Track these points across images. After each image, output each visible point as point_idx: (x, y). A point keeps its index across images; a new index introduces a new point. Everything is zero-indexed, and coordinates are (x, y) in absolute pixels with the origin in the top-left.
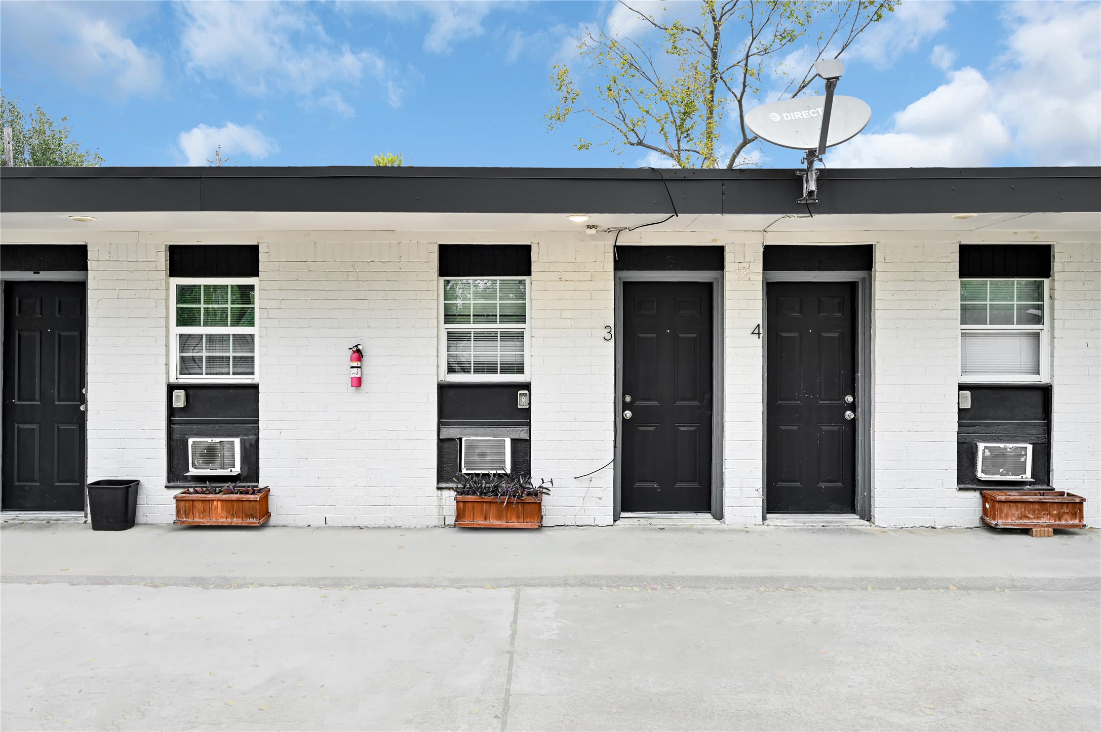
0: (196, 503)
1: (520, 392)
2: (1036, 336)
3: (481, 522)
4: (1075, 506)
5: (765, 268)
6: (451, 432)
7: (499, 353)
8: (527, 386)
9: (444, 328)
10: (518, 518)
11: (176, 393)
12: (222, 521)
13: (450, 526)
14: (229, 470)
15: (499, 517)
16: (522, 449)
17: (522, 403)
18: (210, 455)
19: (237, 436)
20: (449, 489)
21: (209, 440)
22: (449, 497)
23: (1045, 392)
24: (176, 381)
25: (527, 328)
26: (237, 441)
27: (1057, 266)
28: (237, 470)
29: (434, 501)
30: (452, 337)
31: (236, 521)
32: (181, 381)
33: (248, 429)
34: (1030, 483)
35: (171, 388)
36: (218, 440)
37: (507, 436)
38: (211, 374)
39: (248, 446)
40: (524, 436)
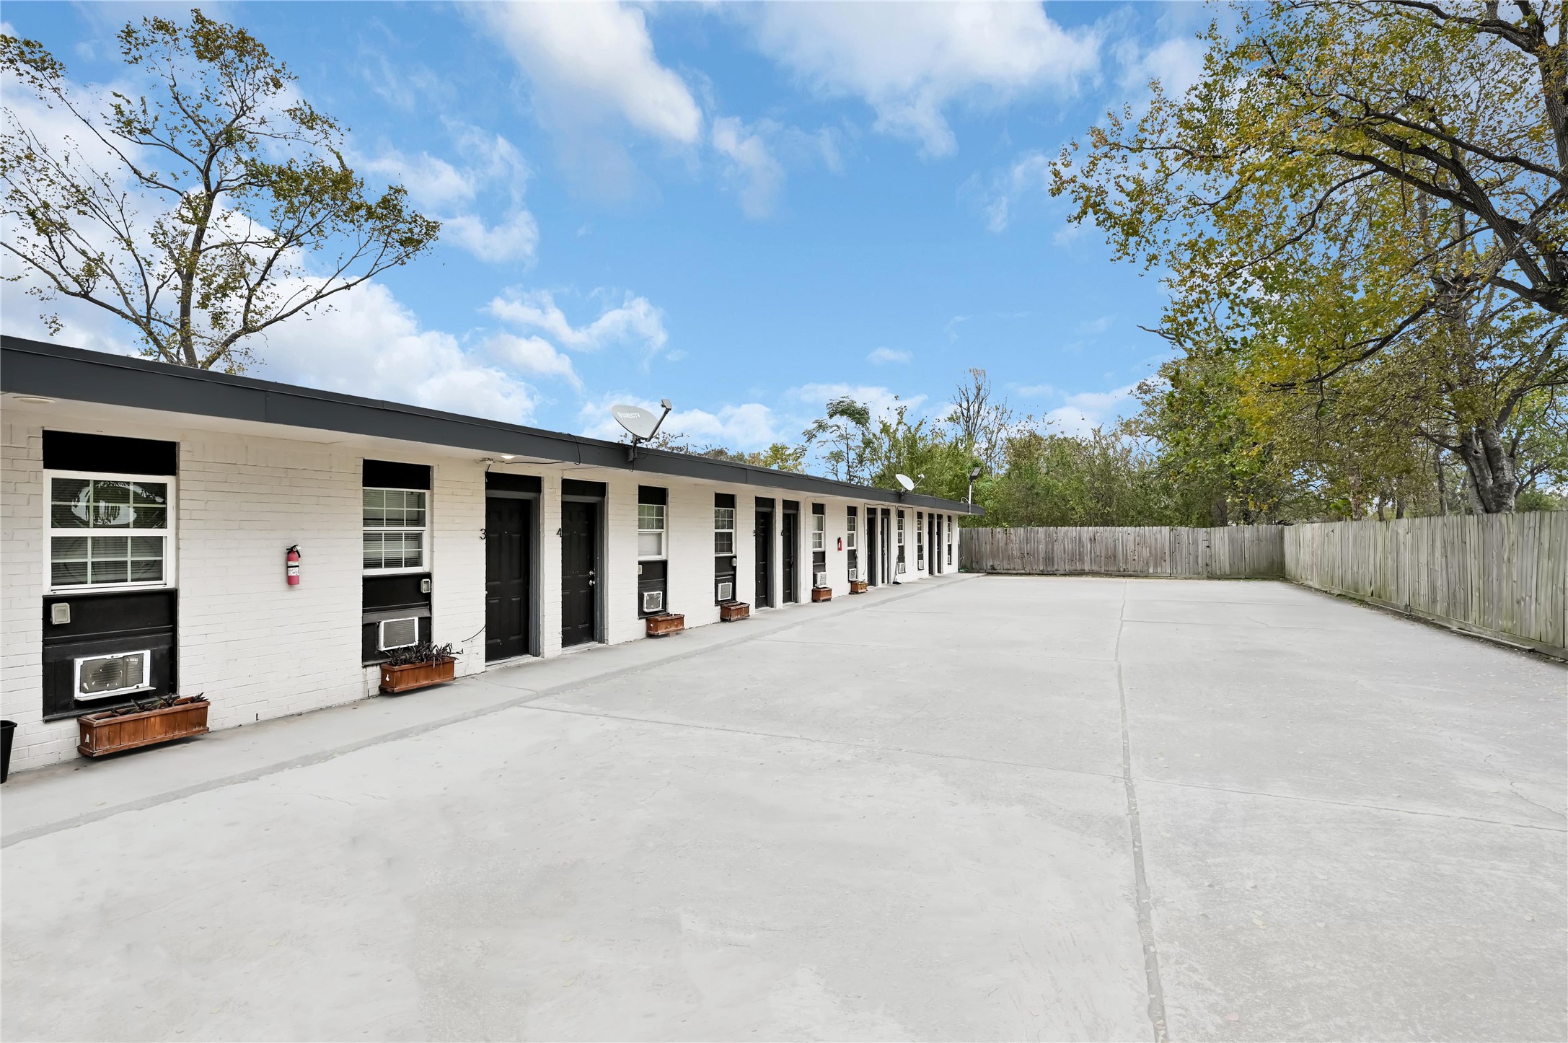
0: (126, 726)
1: (424, 580)
2: (660, 535)
3: (414, 685)
4: (680, 619)
5: (563, 493)
6: (373, 617)
7: (404, 550)
8: (428, 576)
9: (360, 530)
10: (440, 675)
11: (55, 608)
12: (160, 737)
13: (373, 697)
14: (135, 687)
15: (427, 678)
16: (426, 624)
17: (424, 589)
18: (107, 674)
19: (144, 648)
20: (372, 665)
21: (108, 657)
22: (374, 673)
23: (664, 564)
24: (52, 593)
25: (425, 531)
26: (147, 654)
27: (670, 499)
28: (146, 685)
29: (361, 678)
30: (367, 537)
31: (178, 734)
32: (58, 593)
33: (158, 638)
34: (661, 611)
35: (48, 602)
36: (121, 655)
37: (415, 616)
38: (97, 582)
39: (157, 657)
40: (426, 614)
